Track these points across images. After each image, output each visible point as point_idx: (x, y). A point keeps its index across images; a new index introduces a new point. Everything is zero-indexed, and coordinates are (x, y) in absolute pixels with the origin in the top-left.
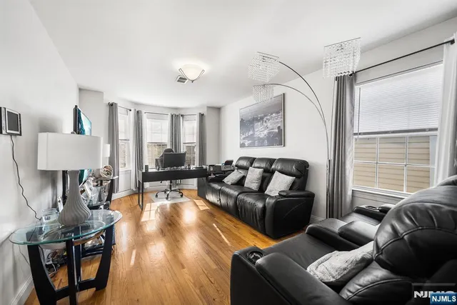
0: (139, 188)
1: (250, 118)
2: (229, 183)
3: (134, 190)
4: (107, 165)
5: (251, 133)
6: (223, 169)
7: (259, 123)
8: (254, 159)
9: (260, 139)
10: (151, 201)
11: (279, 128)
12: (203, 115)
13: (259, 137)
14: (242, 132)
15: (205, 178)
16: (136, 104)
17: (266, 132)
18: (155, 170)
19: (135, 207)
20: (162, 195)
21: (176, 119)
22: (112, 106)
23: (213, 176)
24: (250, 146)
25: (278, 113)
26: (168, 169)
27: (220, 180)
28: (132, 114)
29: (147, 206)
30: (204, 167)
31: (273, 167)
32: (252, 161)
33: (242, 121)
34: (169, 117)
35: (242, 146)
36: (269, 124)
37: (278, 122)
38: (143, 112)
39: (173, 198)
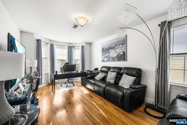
0: (52, 82)
1: (107, 47)
2: (98, 79)
3: (50, 82)
4: (36, 71)
5: (108, 55)
6: (94, 72)
7: (112, 50)
8: (110, 67)
9: (112, 58)
10: (59, 89)
11: (123, 52)
12: (83, 46)
13: (112, 57)
14: (103, 55)
15: (85, 77)
16: (51, 40)
17: (116, 54)
18: (60, 73)
19: (50, 92)
20: (64, 85)
21: (71, 49)
22: (38, 41)
23: (89, 76)
24: (107, 61)
25: (123, 44)
26: (67, 73)
27: (93, 78)
28: (49, 45)
29: (57, 91)
30: (85, 71)
31: (122, 71)
32: (109, 68)
33: (103, 49)
34: (67, 47)
35: (103, 61)
36: (118, 50)
37: (123, 49)
38: (55, 44)
39: (70, 87)
